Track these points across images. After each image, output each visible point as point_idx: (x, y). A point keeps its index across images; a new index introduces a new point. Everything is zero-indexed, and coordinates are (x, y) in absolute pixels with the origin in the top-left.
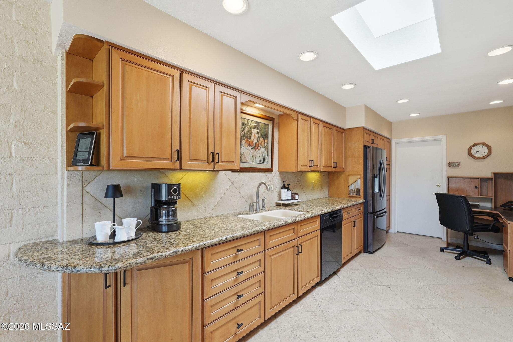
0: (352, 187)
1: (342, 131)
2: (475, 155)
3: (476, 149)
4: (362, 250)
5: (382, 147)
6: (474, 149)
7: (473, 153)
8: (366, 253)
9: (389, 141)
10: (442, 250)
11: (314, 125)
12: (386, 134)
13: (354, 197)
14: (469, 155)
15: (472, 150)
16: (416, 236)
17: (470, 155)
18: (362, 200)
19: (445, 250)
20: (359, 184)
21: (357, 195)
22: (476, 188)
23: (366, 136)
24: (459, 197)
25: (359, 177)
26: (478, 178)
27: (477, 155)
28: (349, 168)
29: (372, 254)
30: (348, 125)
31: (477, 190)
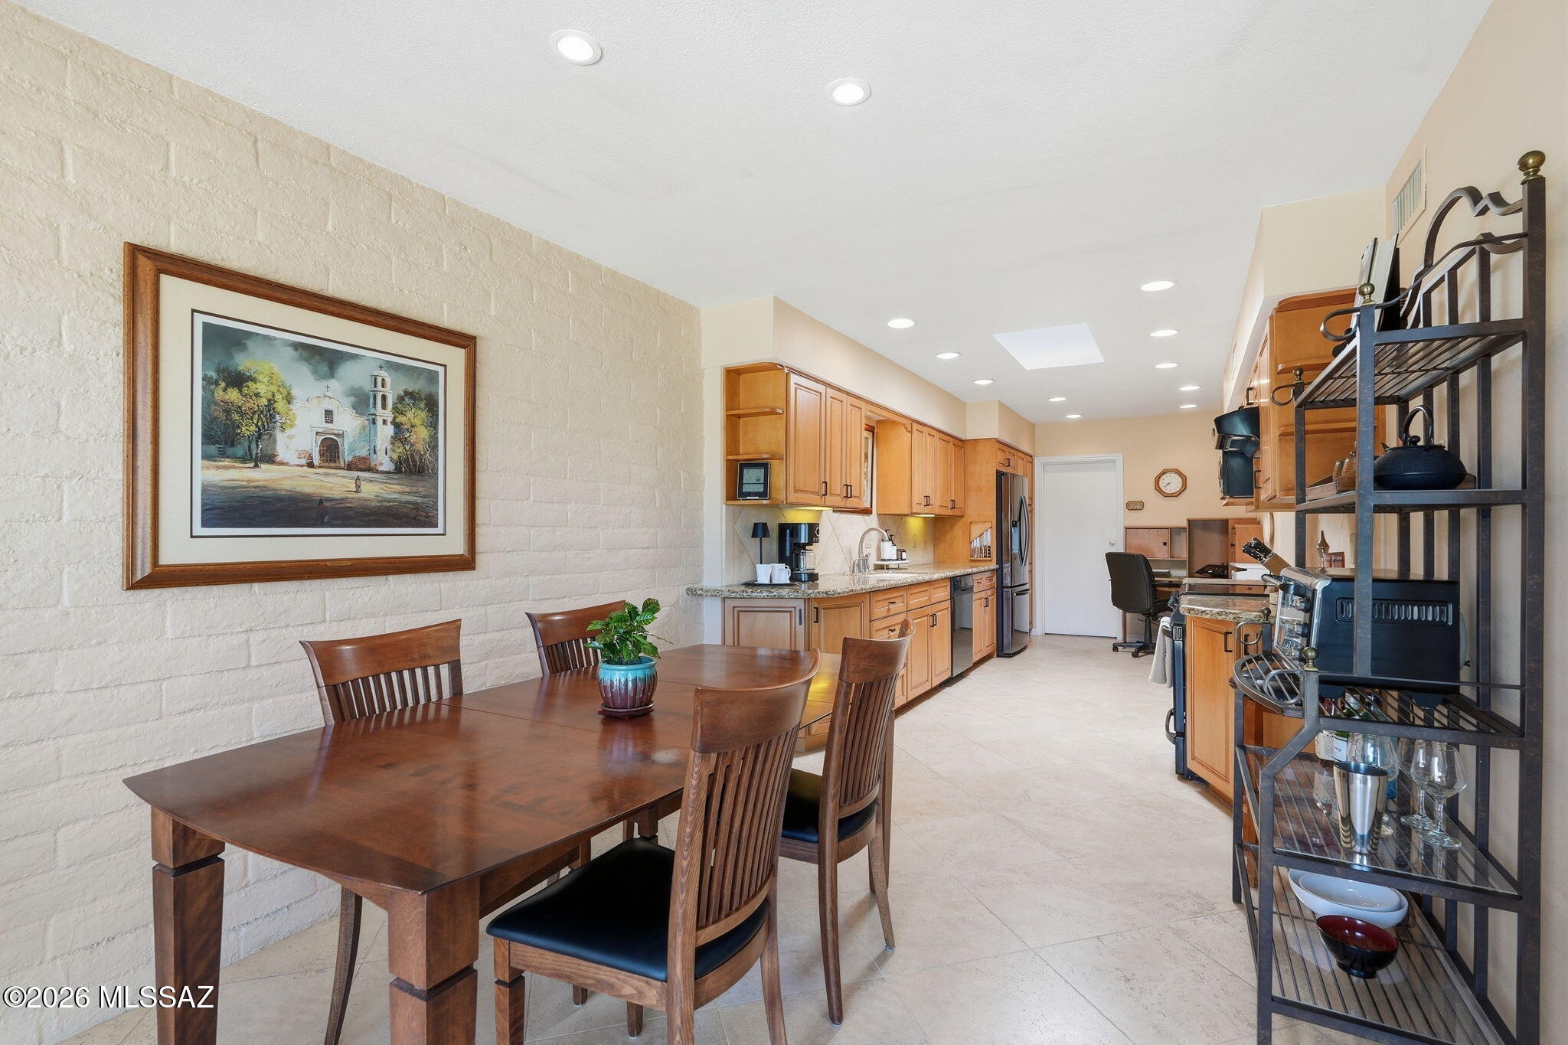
0: (976, 544)
1: (960, 443)
2: (1164, 489)
3: (1167, 478)
4: (994, 652)
5: (1020, 472)
6: (1163, 479)
7: (1161, 485)
8: (1001, 657)
9: (1030, 458)
10: (1115, 648)
11: (929, 439)
12: (1025, 447)
13: (980, 561)
14: (1155, 488)
15: (1161, 480)
17: (1157, 490)
18: (994, 566)
20: (989, 539)
21: (985, 557)
22: (1164, 543)
23: (1000, 454)
25: (989, 525)
26: (1167, 527)
27: (1167, 490)
28: (972, 512)
29: (1011, 657)
30: (969, 435)
31: (1166, 548)
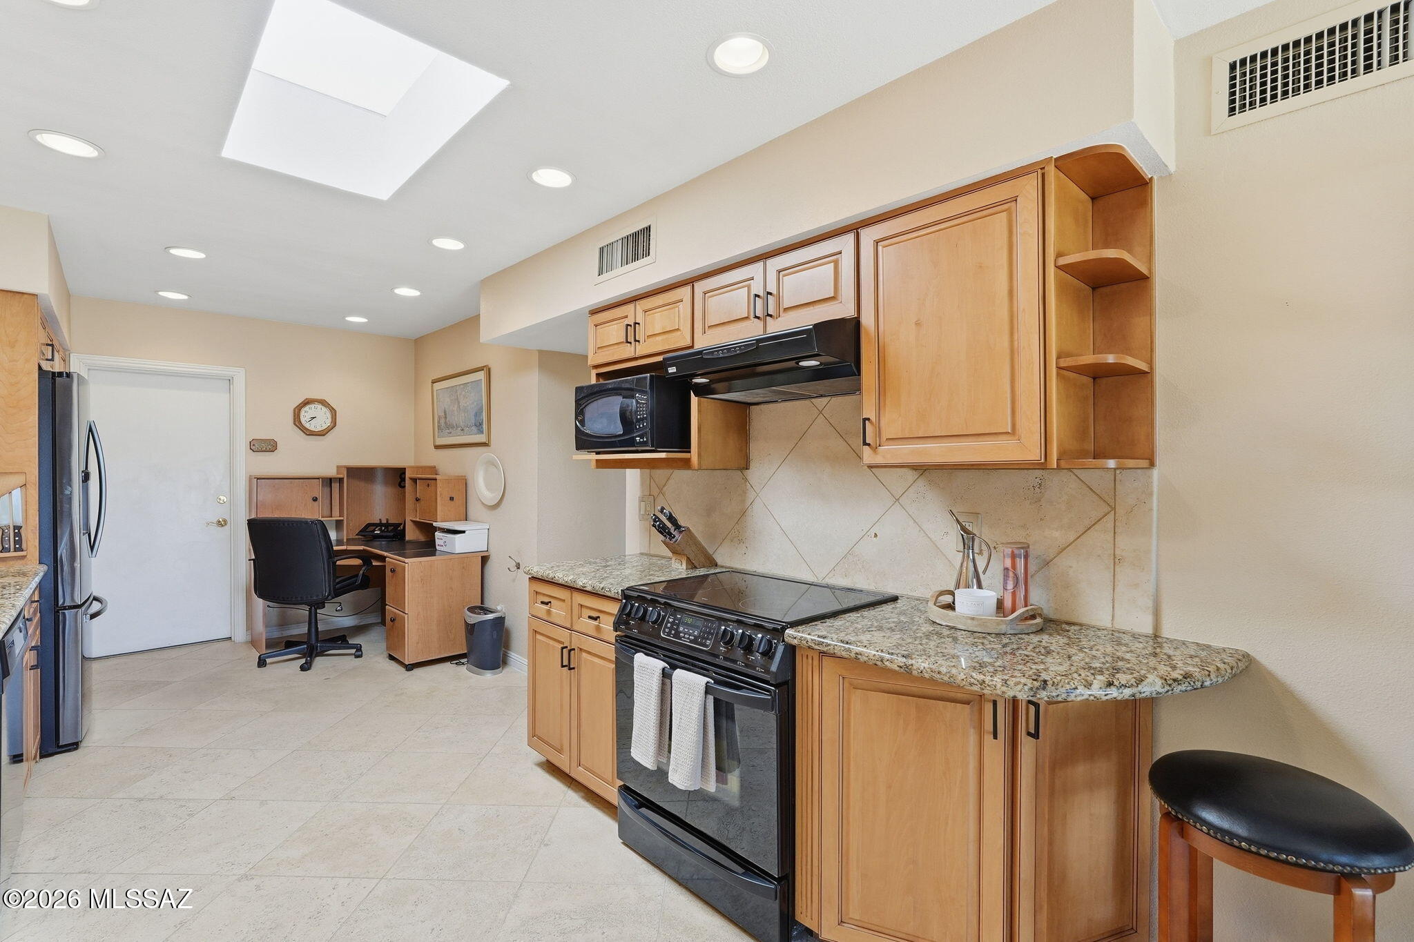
2: (307, 426)
3: (310, 411)
6: (305, 412)
7: (303, 420)
8: (52, 755)
10: (262, 662)
14: (295, 424)
15: (302, 413)
16: (159, 652)
17: (297, 426)
19: (268, 660)
22: (315, 499)
24: (312, 522)
25: (16, 480)
26: (319, 479)
27: (311, 426)
29: (77, 749)
31: (316, 504)
